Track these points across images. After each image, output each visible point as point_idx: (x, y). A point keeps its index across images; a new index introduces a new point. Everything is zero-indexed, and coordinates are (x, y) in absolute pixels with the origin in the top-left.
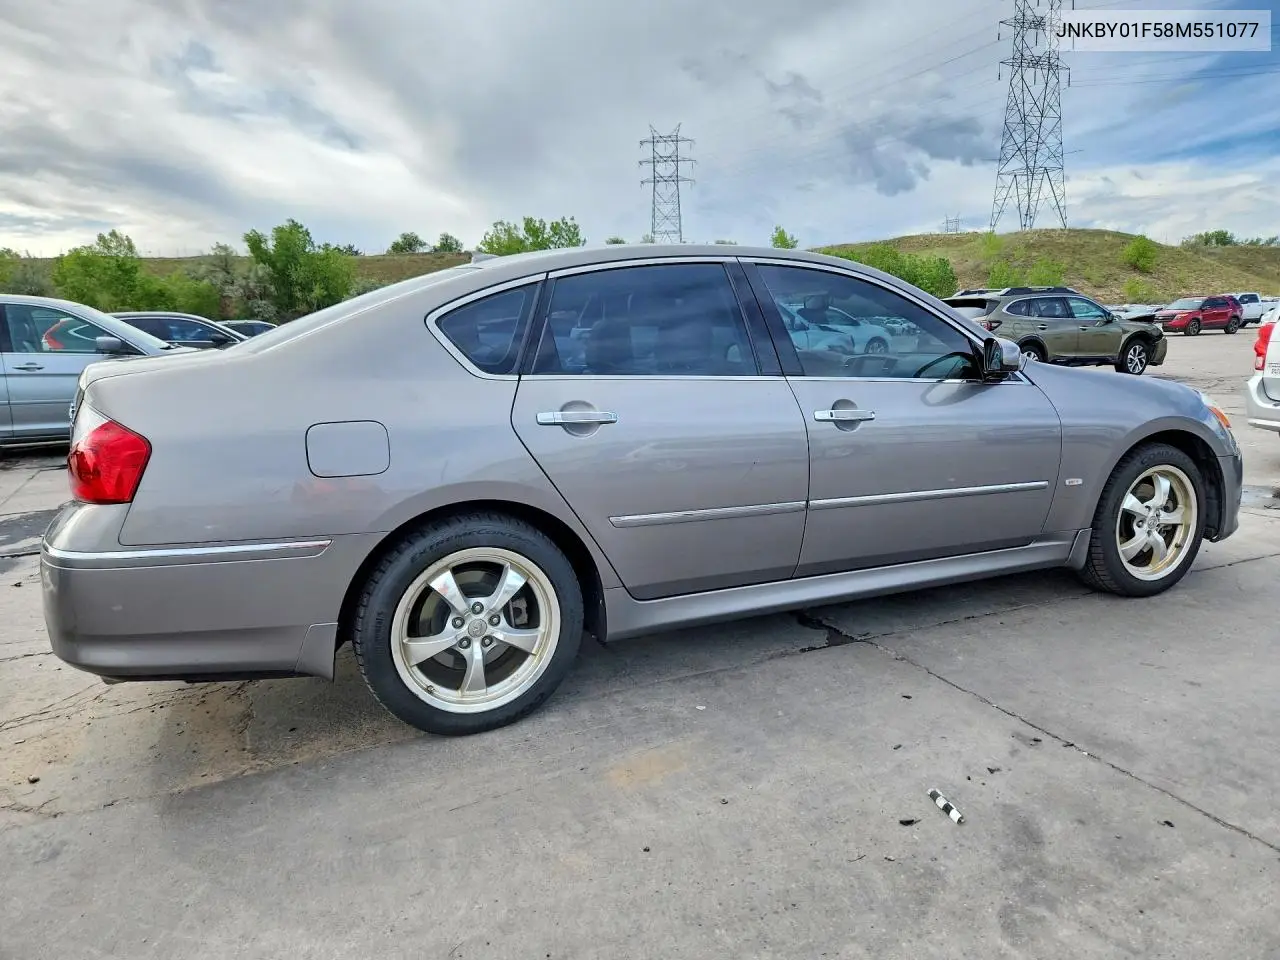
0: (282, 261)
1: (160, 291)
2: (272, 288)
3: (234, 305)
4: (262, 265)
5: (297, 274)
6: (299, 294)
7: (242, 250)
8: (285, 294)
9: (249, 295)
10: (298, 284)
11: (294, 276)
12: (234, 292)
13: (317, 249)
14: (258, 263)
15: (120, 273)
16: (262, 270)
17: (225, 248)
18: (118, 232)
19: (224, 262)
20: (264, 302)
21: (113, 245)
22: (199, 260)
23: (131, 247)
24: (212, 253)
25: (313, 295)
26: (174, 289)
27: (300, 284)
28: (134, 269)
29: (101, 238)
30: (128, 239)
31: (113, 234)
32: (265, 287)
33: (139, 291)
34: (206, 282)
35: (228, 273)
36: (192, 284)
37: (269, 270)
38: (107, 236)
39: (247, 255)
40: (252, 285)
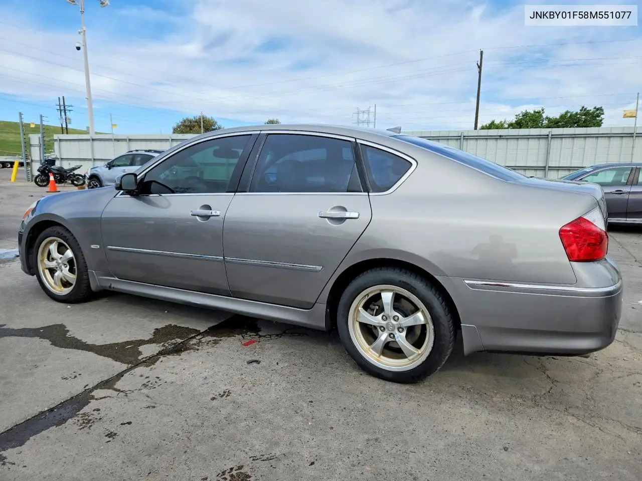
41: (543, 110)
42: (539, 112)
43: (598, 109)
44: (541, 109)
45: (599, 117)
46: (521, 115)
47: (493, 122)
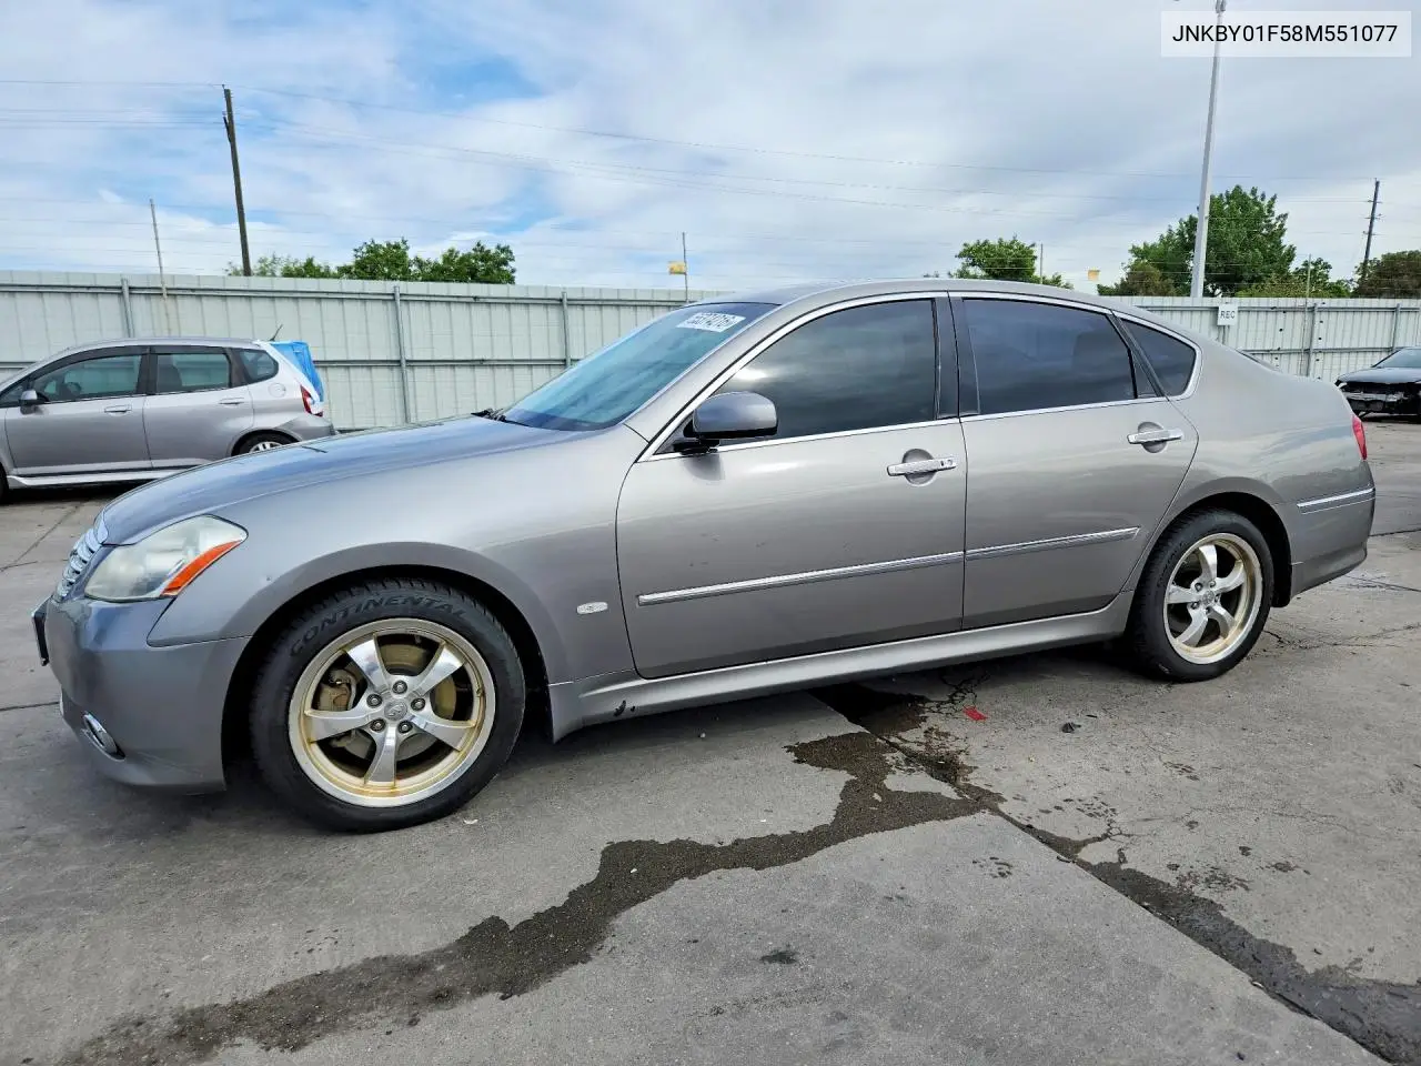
41: (404, 242)
42: (397, 247)
43: (503, 250)
44: (400, 240)
45: (506, 264)
46: (365, 250)
47: (310, 263)
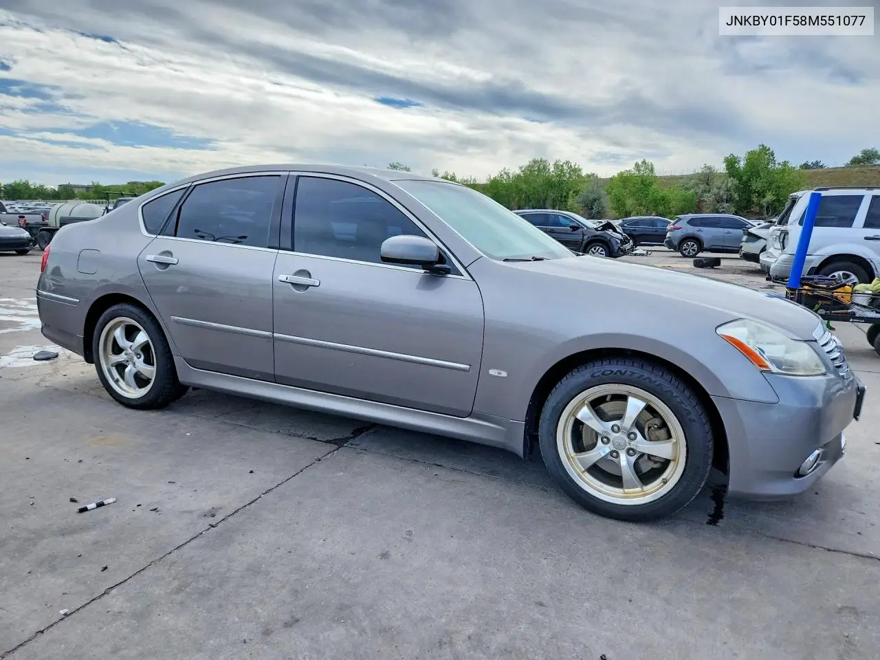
0: (747, 175)
1: (662, 197)
2: (736, 196)
3: (707, 206)
4: (732, 178)
5: (756, 185)
6: (755, 199)
7: (721, 168)
8: (745, 199)
9: (719, 200)
10: (755, 192)
11: (754, 187)
12: (709, 198)
13: (777, 166)
14: (730, 177)
15: (642, 186)
16: (732, 182)
17: (710, 168)
18: (647, 161)
19: (707, 178)
20: (728, 204)
21: (642, 169)
22: (690, 178)
23: (652, 170)
24: (700, 172)
25: (765, 200)
26: (672, 196)
27: (758, 192)
28: (650, 184)
29: (637, 165)
30: (652, 165)
31: (644, 162)
32: (731, 195)
33: (650, 197)
34: (692, 191)
35: (708, 185)
36: (683, 192)
37: (736, 182)
38: (640, 163)
39: (724, 172)
40: (722, 192)
